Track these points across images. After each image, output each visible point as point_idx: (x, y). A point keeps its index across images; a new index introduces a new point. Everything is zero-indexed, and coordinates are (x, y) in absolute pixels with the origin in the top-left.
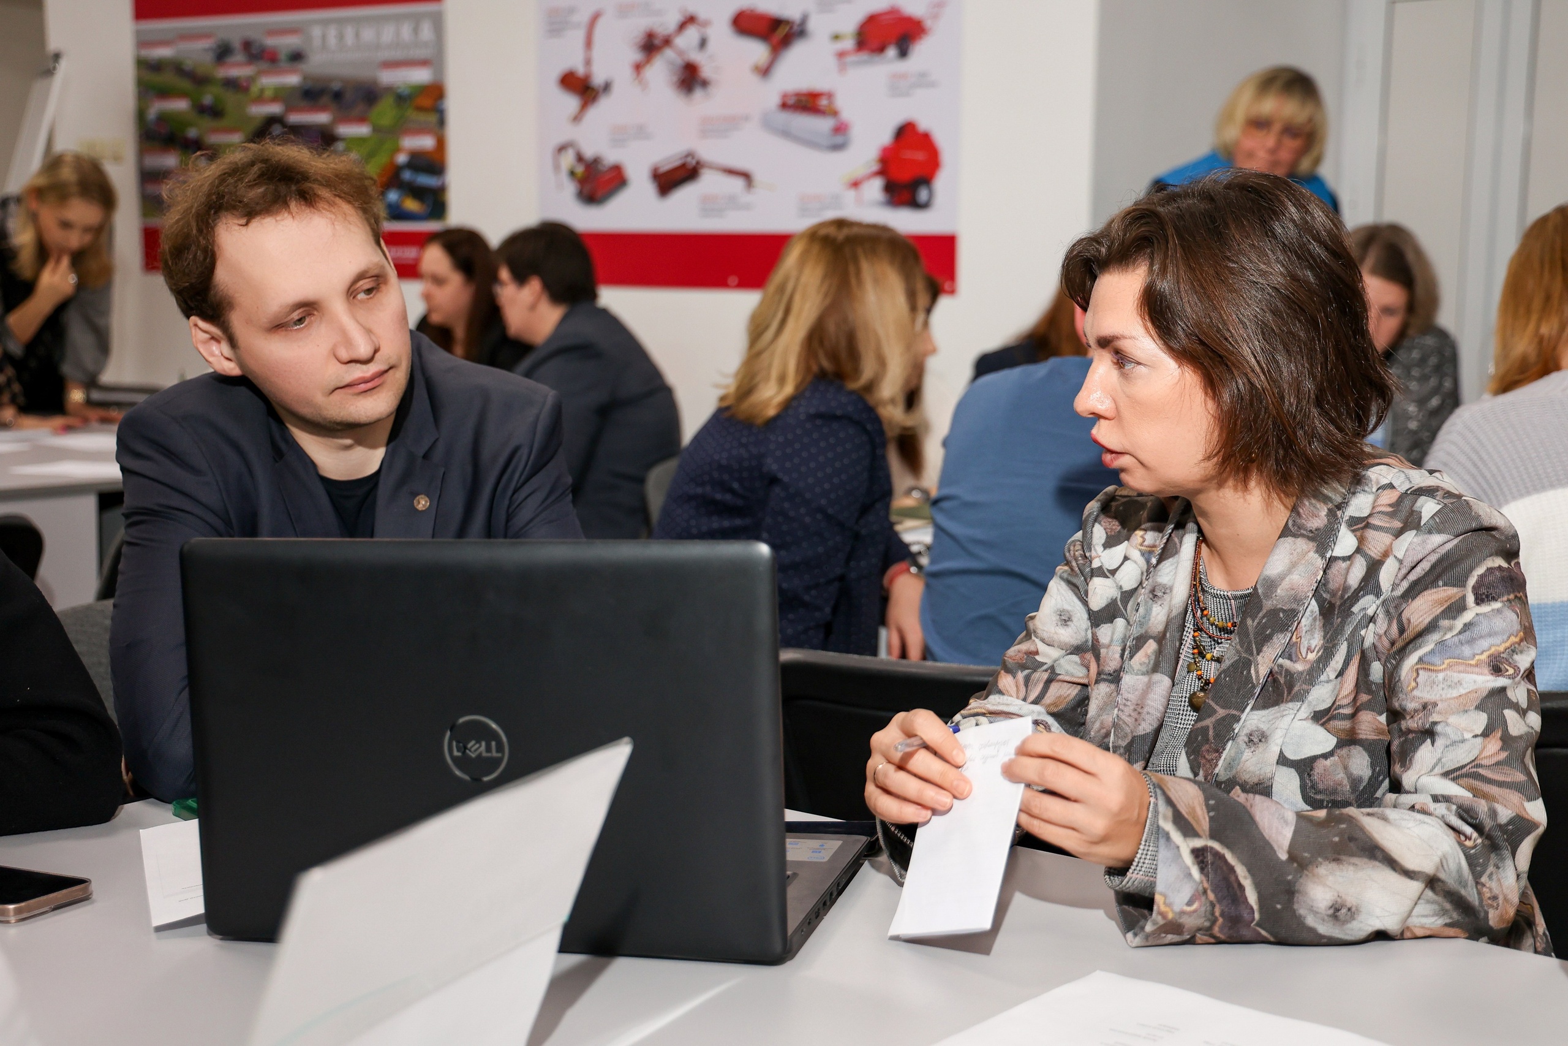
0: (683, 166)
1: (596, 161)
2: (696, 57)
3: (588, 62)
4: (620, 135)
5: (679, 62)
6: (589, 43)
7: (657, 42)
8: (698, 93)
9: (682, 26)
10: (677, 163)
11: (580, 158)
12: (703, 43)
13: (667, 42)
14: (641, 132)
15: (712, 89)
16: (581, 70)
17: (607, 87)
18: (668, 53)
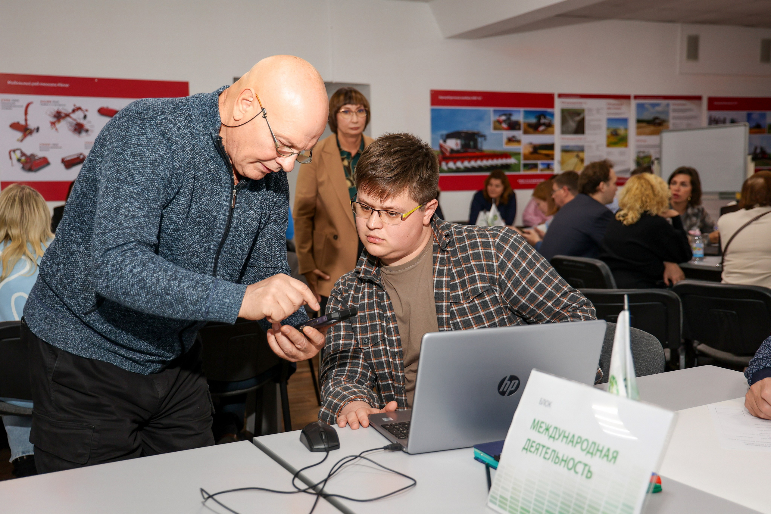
0: (78, 158)
1: (32, 155)
2: (82, 121)
3: (26, 120)
4: (44, 147)
5: (75, 122)
6: (26, 113)
7: (63, 115)
8: (84, 134)
9: (74, 111)
10: (75, 157)
11: (23, 154)
12: (85, 117)
13: (67, 115)
14: (56, 146)
15: (89, 132)
16: (23, 122)
17: (38, 129)
18: (68, 119)
